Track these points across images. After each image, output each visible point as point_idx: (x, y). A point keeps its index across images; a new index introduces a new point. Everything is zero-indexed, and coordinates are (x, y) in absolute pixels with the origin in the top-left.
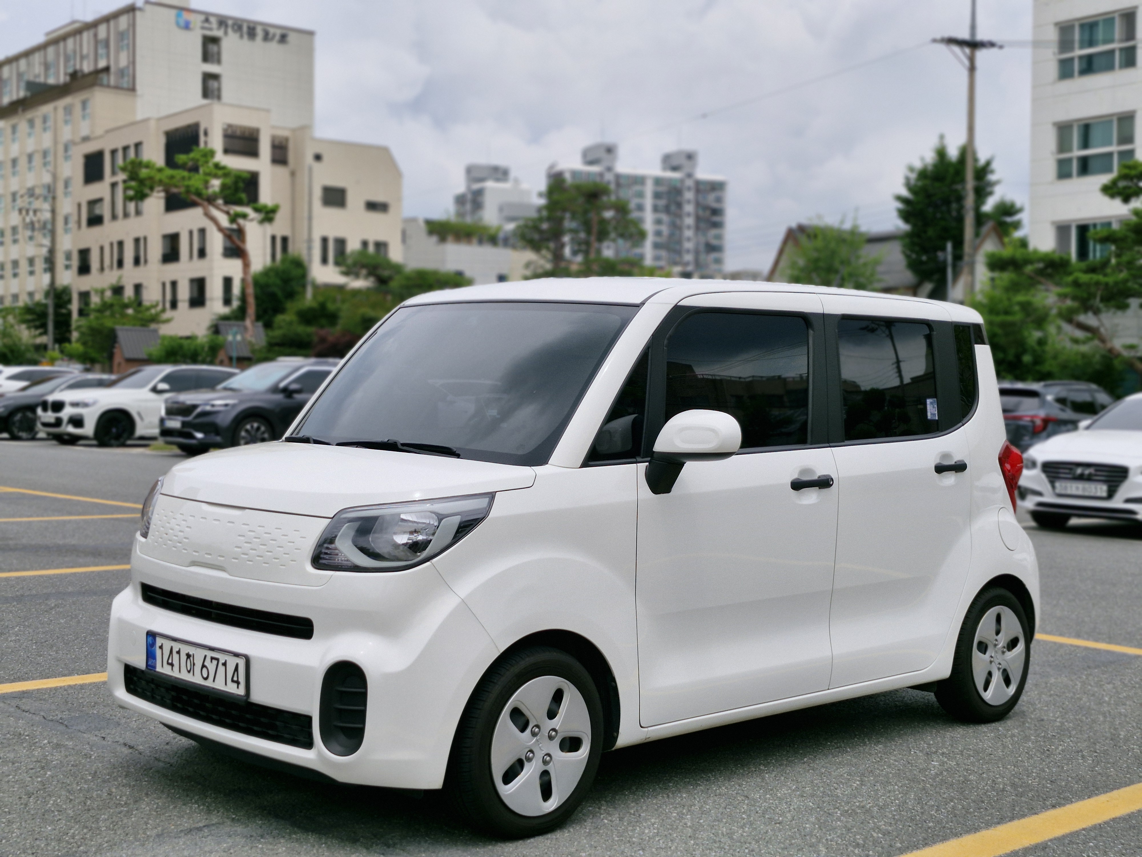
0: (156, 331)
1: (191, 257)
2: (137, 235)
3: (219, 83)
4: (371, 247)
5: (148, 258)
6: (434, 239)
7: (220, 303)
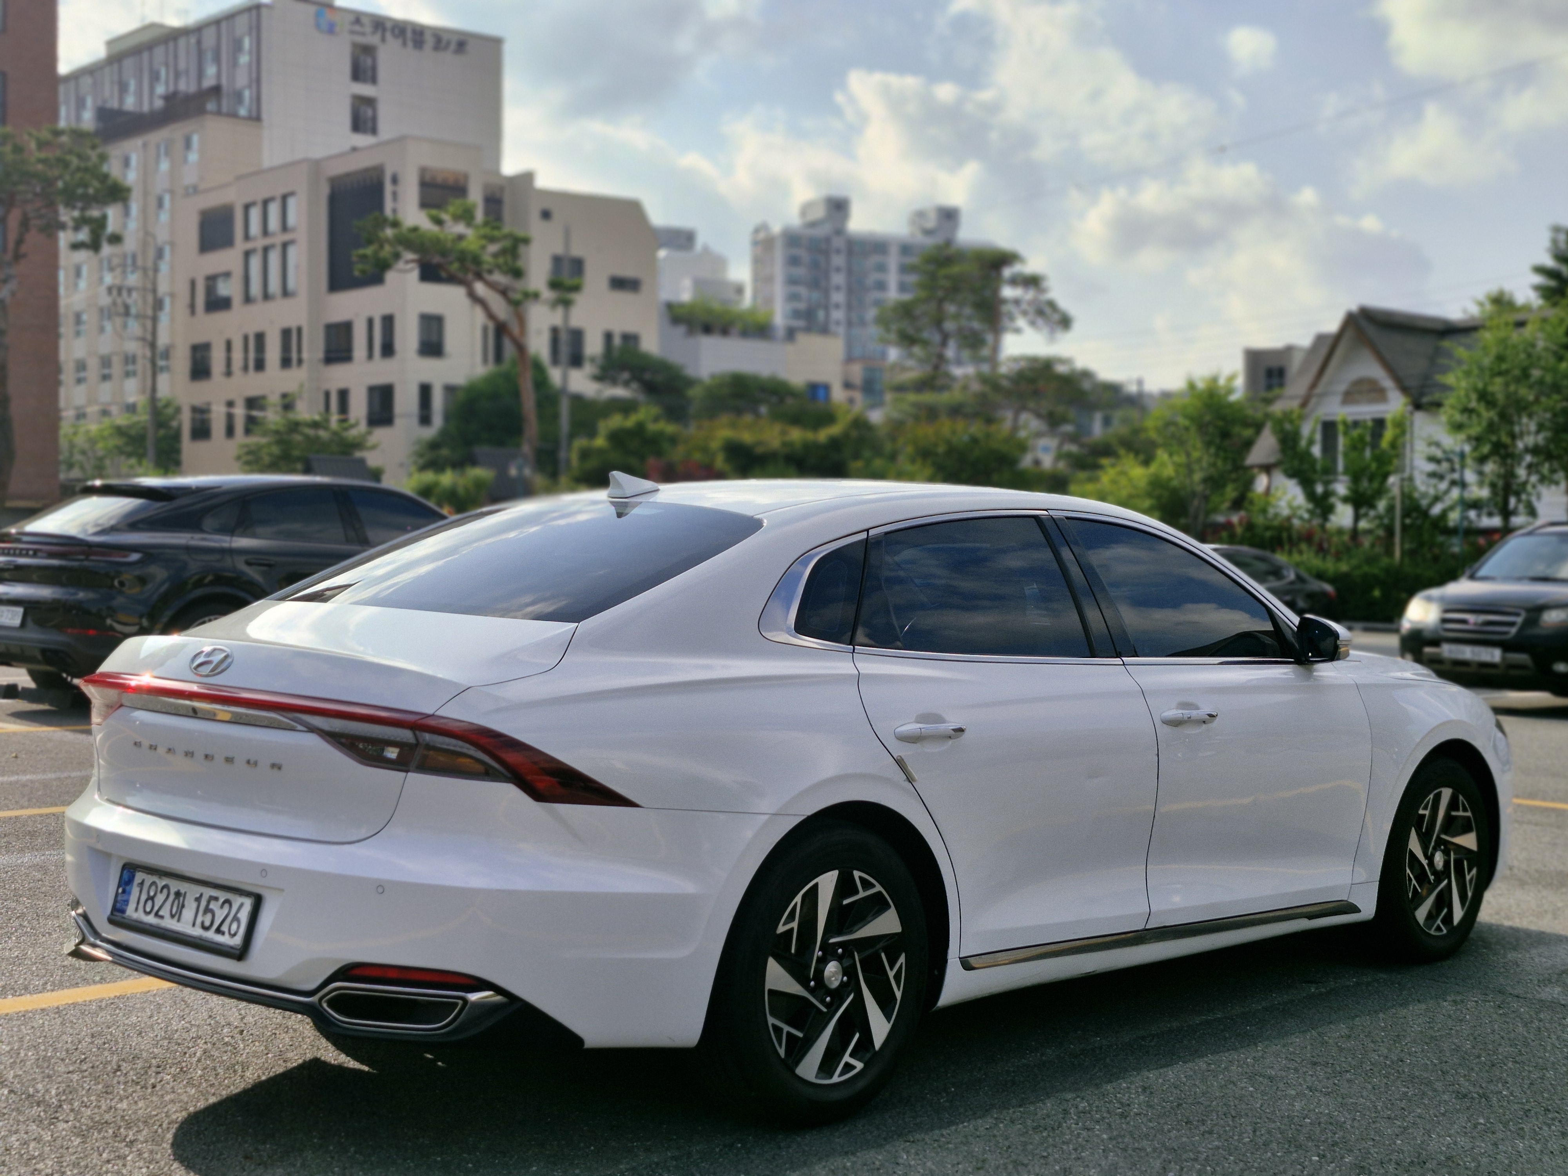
0: (362, 460)
1: (370, 356)
2: (286, 324)
3: (375, 110)
4: (617, 341)
5: (305, 355)
6: (681, 329)
7: (415, 421)
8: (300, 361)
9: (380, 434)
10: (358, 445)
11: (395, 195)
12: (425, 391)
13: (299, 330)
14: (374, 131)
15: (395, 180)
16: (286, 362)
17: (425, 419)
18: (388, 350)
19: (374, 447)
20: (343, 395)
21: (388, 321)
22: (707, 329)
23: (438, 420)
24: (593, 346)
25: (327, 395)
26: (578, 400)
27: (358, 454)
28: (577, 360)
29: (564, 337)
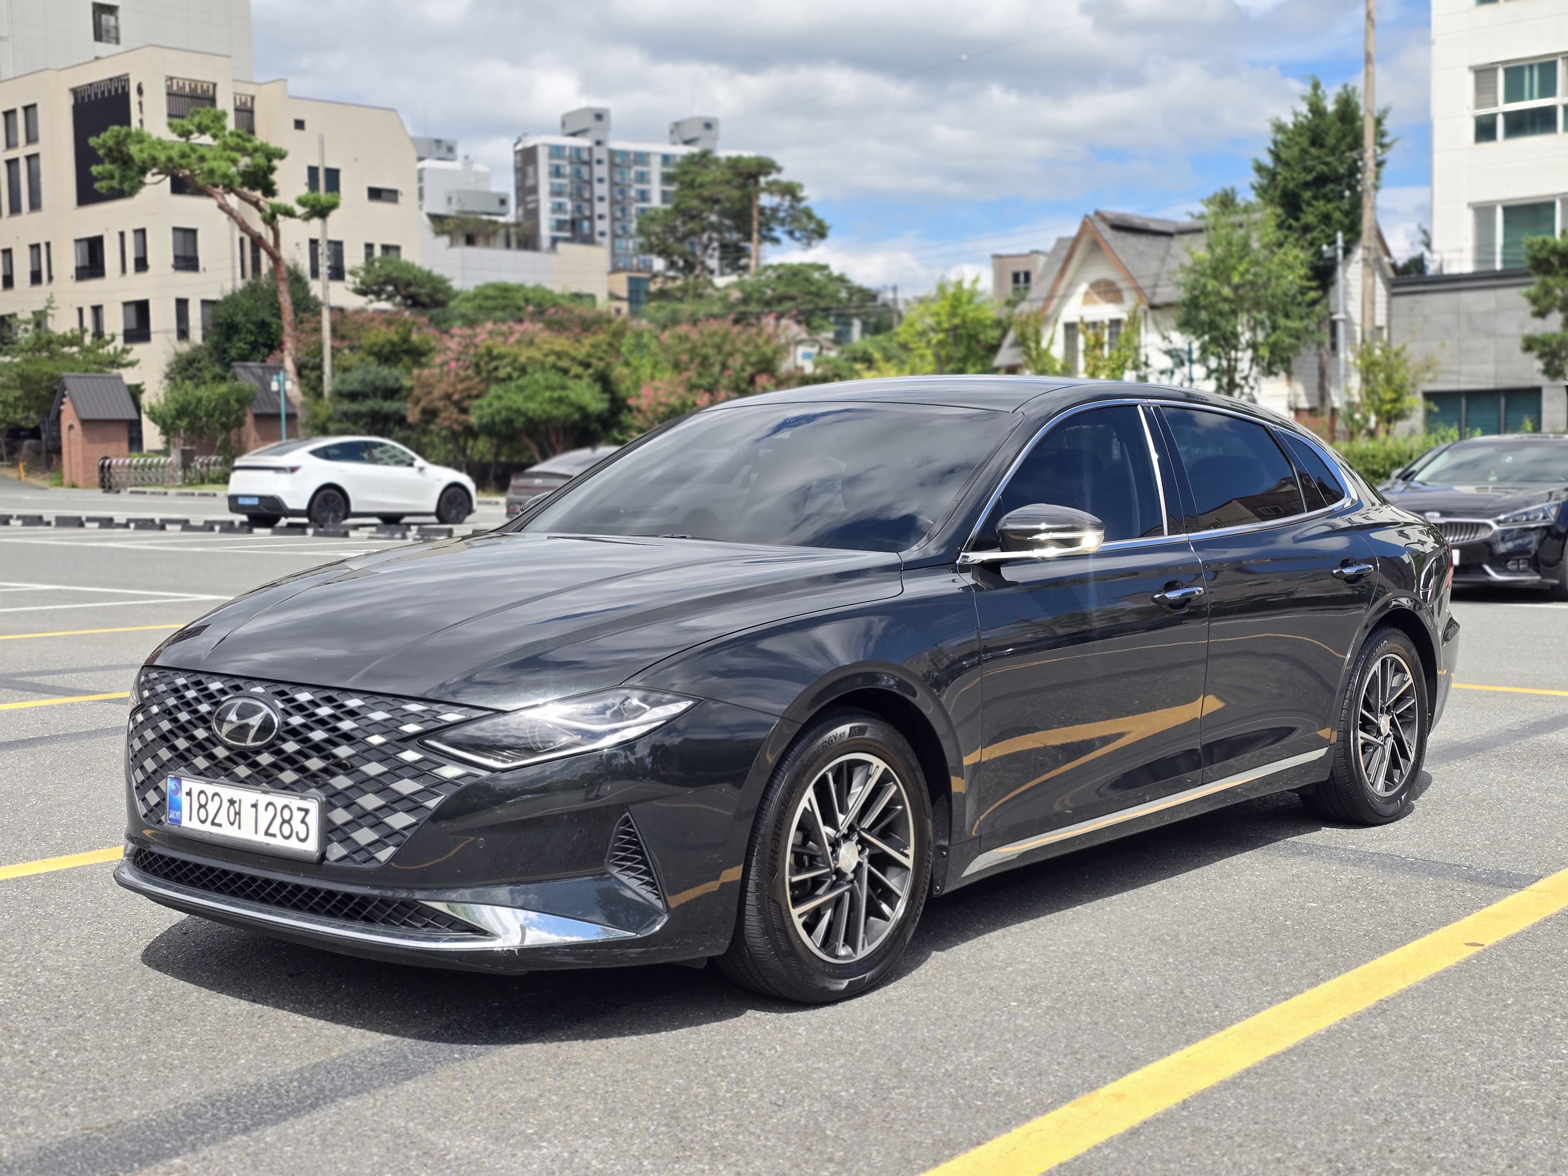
0: (119, 378)
1: (124, 270)
2: (34, 241)
3: (117, 18)
4: (378, 252)
5: (54, 272)
6: (445, 240)
7: (174, 336)
8: (50, 278)
9: (138, 350)
10: (115, 362)
11: (140, 103)
12: (182, 304)
13: (48, 245)
14: (117, 41)
15: (140, 91)
16: (36, 278)
17: (183, 333)
18: (142, 264)
19: (132, 364)
20: (97, 310)
21: (141, 233)
22: (470, 241)
23: (196, 335)
24: (354, 258)
25: (80, 310)
26: (339, 311)
27: (115, 371)
28: (337, 273)
29: (323, 250)
